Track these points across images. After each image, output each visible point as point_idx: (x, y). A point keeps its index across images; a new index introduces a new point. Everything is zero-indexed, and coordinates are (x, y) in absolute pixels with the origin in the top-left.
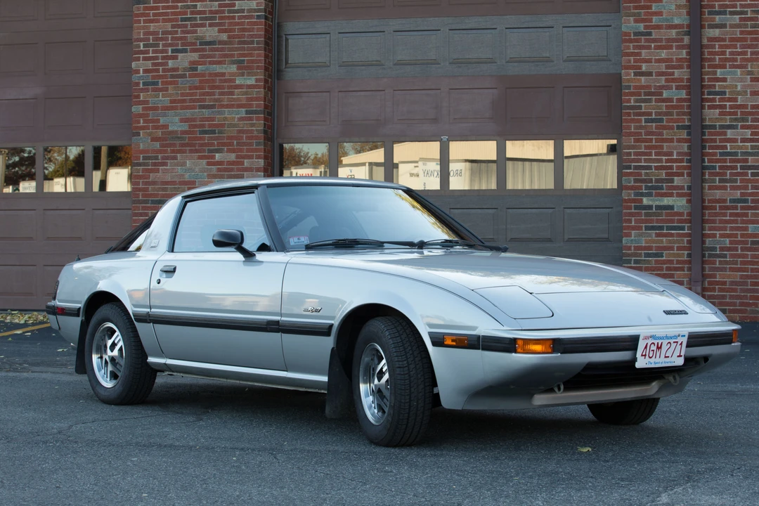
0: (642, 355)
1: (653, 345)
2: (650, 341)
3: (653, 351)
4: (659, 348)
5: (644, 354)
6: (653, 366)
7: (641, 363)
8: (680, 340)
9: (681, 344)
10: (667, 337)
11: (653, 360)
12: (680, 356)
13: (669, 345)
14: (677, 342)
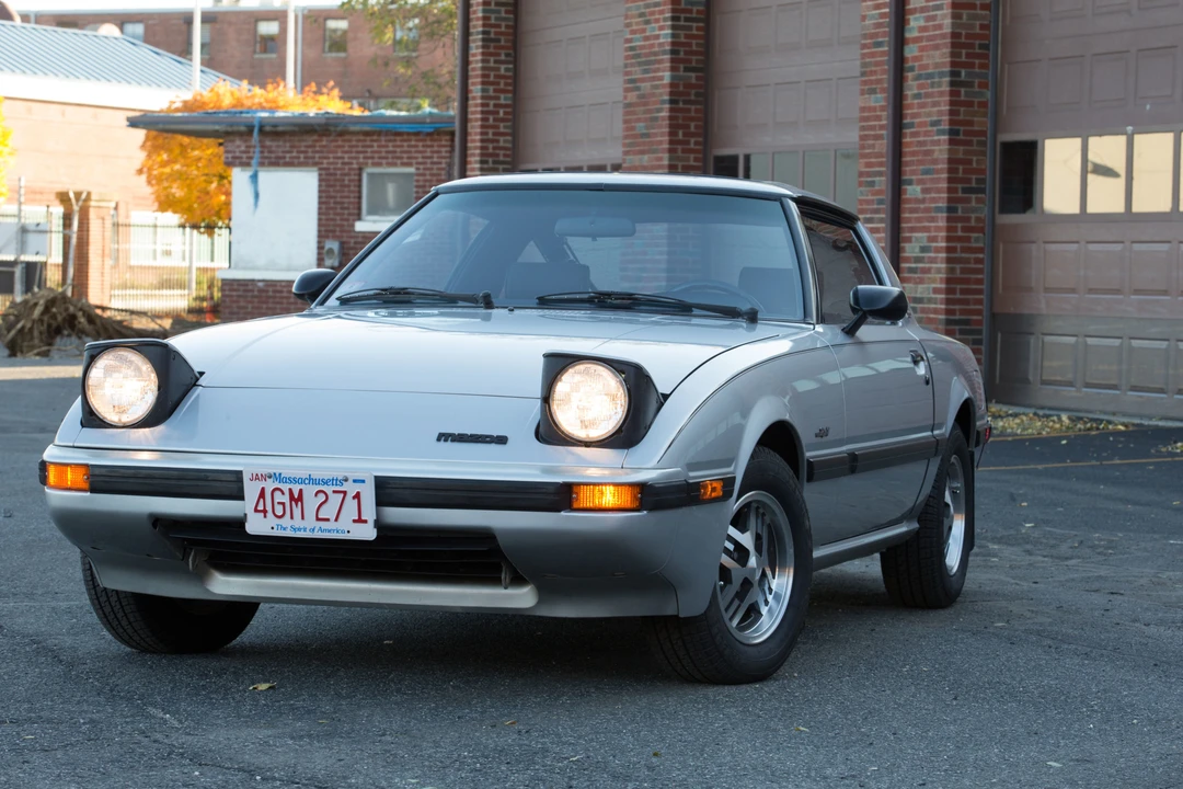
0: (256, 510)
1: (277, 494)
2: (270, 485)
3: (283, 504)
4: (297, 499)
5: (261, 507)
6: (289, 533)
7: (257, 526)
8: (352, 489)
9: (357, 496)
10: (311, 480)
11: (286, 521)
12: (360, 520)
13: (322, 497)
14: (345, 493)
